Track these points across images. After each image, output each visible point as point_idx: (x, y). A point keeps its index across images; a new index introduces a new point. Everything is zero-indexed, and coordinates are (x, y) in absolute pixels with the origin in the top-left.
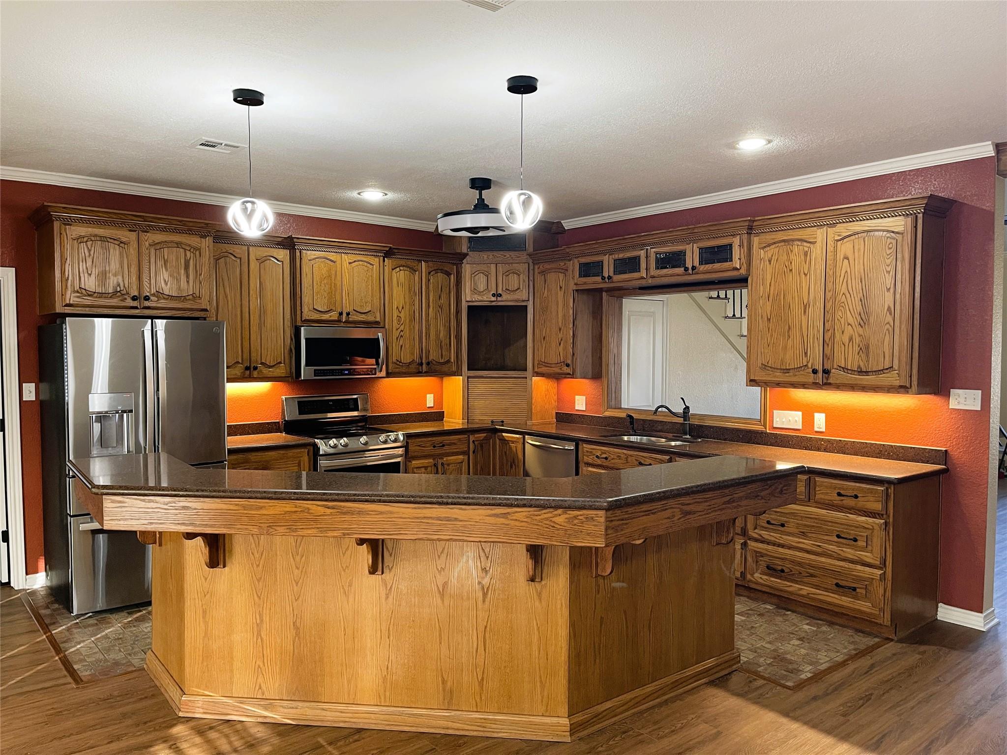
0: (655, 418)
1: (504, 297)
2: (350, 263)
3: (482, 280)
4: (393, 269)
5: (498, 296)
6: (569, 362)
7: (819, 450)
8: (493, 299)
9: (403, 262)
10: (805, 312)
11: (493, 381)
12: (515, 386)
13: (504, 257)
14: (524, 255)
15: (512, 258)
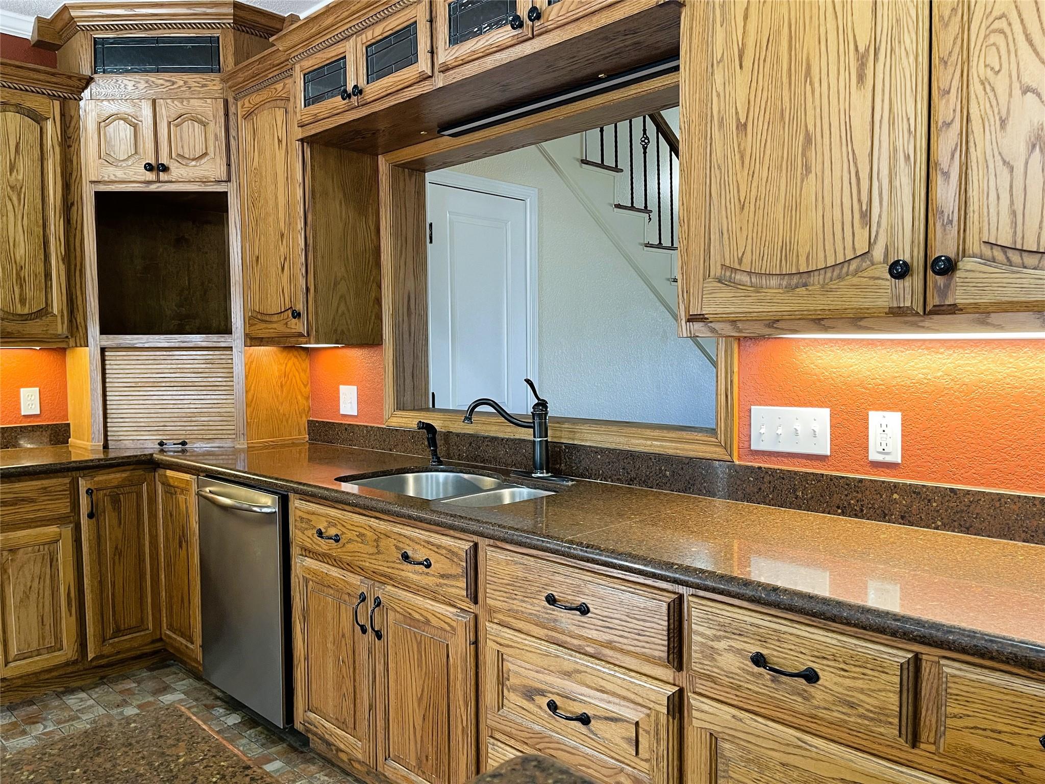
0: (469, 429)
1: (177, 171)
3: (123, 134)
5: (159, 170)
6: (300, 307)
7: (884, 516)
8: (151, 176)
10: (861, 78)
11: (162, 357)
12: (208, 366)
13: (173, 85)
14: (214, 83)
15: (190, 88)
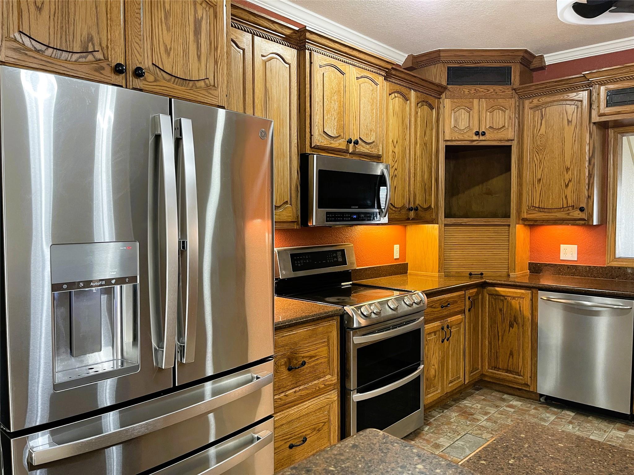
1: (488, 136)
2: (357, 78)
3: (463, 116)
4: (390, 94)
5: (480, 134)
6: (584, 206)
8: (475, 138)
9: (398, 88)
11: (472, 230)
12: (495, 234)
13: (488, 91)
14: (509, 90)
15: (496, 93)
